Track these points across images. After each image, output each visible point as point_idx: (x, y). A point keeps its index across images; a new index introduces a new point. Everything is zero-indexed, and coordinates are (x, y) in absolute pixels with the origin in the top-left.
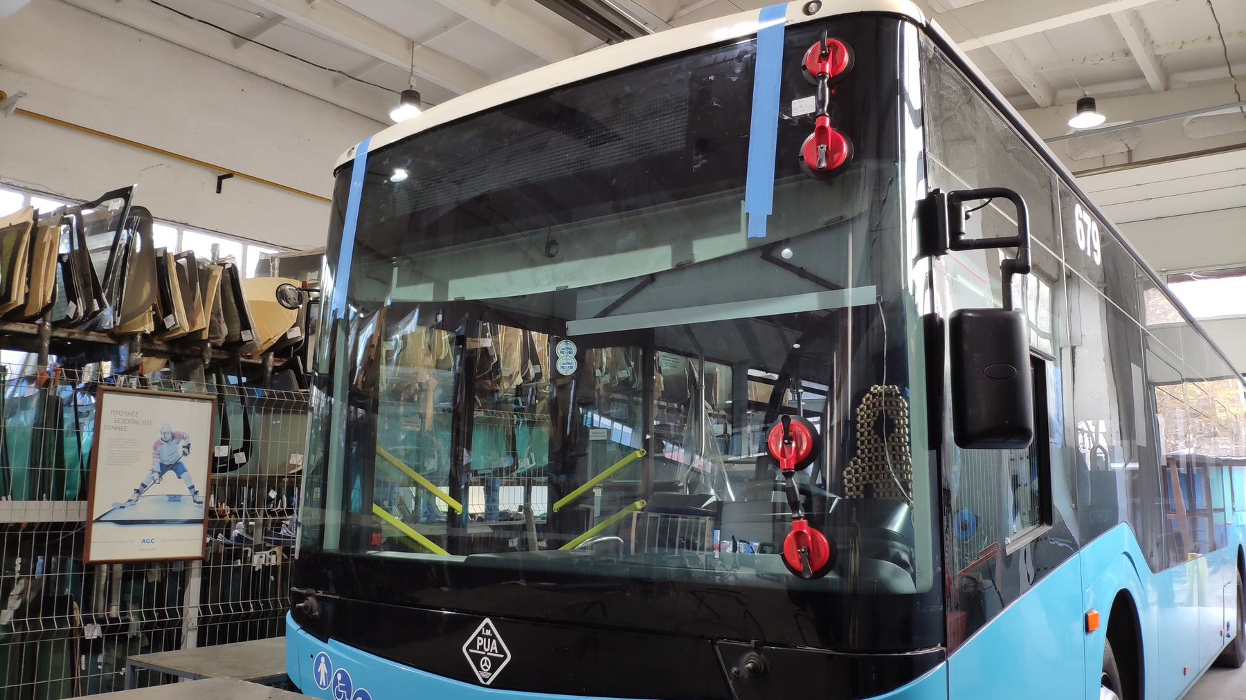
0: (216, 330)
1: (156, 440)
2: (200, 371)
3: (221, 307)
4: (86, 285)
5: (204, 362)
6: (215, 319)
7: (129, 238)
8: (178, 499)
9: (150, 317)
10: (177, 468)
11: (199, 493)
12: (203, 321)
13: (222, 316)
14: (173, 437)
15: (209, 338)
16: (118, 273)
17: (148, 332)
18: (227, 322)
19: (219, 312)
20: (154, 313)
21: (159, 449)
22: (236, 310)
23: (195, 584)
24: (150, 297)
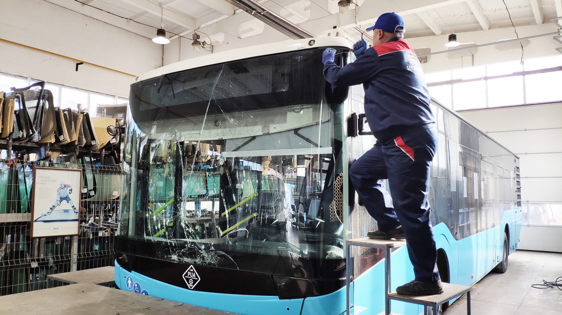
0: (81, 141)
1: (58, 188)
2: (75, 158)
3: (83, 131)
4: (26, 124)
5: (76, 153)
6: (80, 136)
7: (43, 103)
8: (68, 211)
9: (53, 136)
10: (67, 199)
11: (76, 209)
12: (75, 138)
13: (83, 135)
14: (65, 186)
15: (78, 144)
16: (39, 118)
17: (53, 143)
18: (85, 137)
19: (82, 133)
20: (55, 134)
21: (59, 192)
22: (89, 132)
23: (75, 245)
24: (53, 128)
